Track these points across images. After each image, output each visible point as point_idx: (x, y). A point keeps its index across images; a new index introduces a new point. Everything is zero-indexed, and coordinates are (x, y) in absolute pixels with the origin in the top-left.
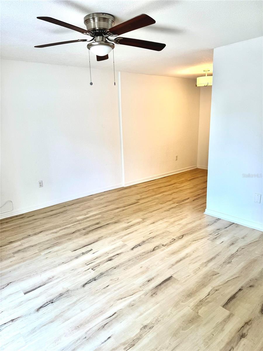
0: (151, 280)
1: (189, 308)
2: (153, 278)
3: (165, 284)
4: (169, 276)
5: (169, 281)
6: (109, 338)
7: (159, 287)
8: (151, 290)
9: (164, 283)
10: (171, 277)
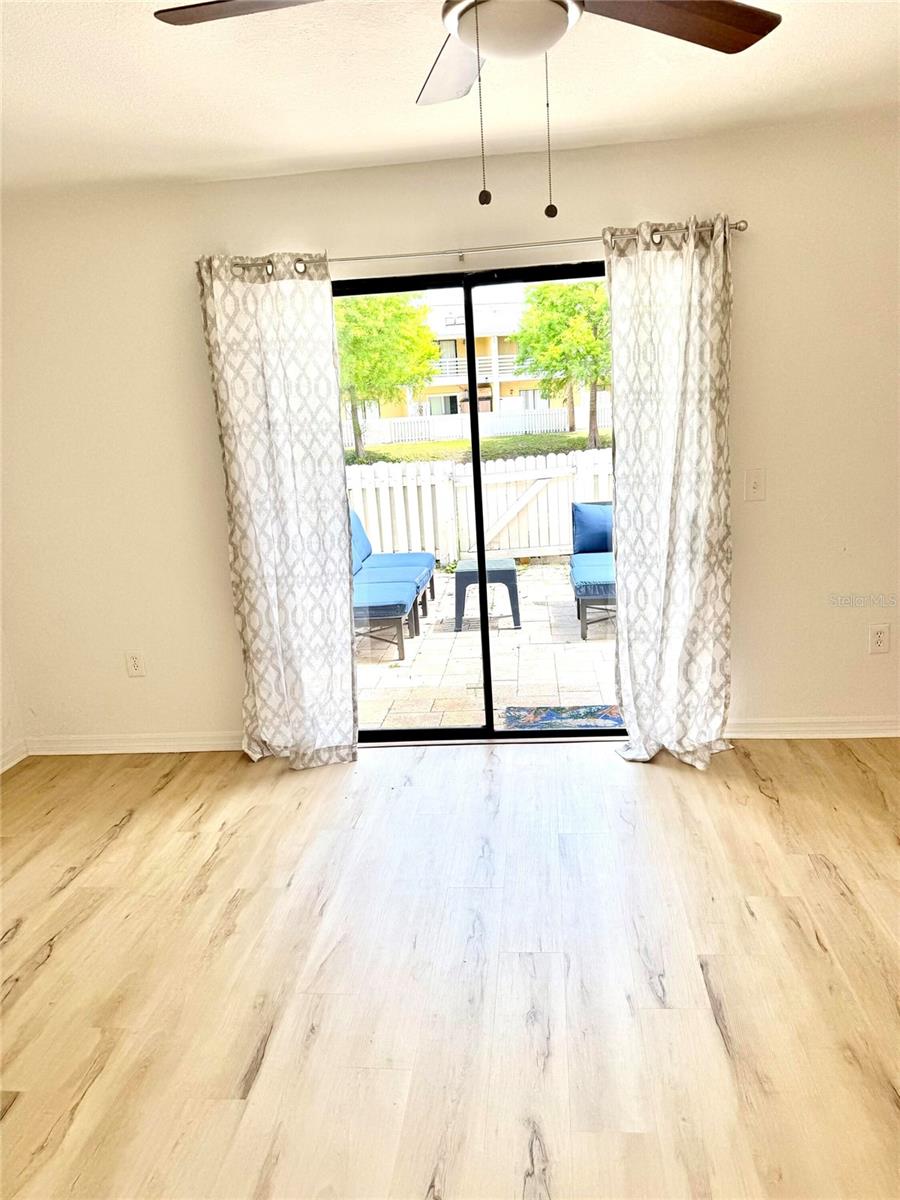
0: (309, 1036)
1: (134, 1030)
2: (307, 1048)
3: (251, 1053)
4: (253, 1095)
5: (243, 1071)
6: (289, 885)
7: (263, 1032)
8: (279, 1008)
9: (255, 1055)
10: (244, 1097)
